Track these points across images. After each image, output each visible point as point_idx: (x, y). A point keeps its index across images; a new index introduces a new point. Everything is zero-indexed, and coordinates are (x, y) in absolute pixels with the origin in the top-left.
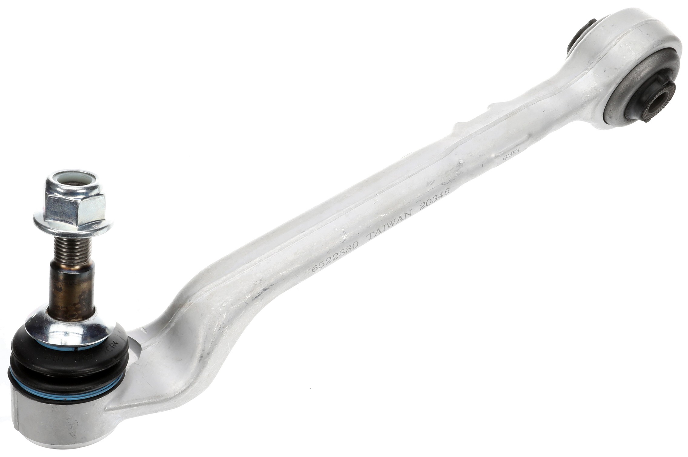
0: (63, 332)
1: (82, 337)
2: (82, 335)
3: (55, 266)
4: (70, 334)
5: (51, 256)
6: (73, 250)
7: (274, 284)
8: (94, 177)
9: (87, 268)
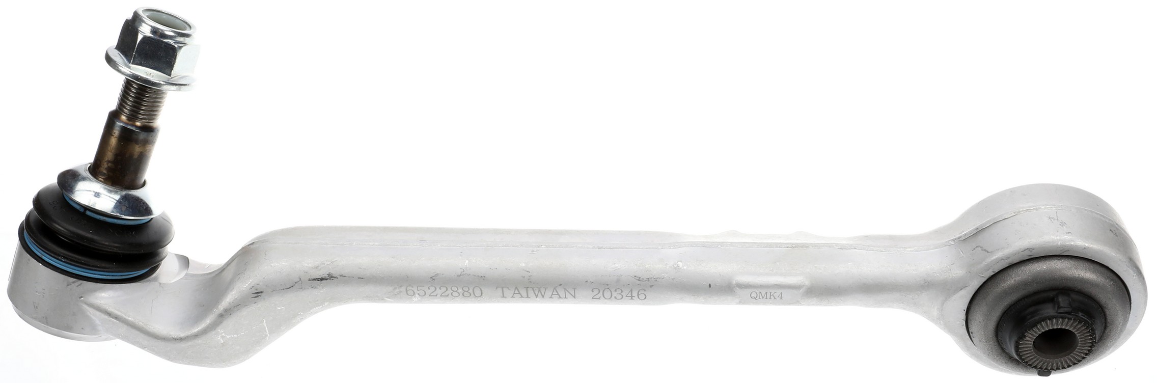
0: (94, 192)
1: (116, 204)
2: (117, 201)
3: (113, 116)
4: (102, 196)
5: (113, 105)
6: (140, 106)
7: (345, 276)
8: (190, 27)
9: (149, 130)
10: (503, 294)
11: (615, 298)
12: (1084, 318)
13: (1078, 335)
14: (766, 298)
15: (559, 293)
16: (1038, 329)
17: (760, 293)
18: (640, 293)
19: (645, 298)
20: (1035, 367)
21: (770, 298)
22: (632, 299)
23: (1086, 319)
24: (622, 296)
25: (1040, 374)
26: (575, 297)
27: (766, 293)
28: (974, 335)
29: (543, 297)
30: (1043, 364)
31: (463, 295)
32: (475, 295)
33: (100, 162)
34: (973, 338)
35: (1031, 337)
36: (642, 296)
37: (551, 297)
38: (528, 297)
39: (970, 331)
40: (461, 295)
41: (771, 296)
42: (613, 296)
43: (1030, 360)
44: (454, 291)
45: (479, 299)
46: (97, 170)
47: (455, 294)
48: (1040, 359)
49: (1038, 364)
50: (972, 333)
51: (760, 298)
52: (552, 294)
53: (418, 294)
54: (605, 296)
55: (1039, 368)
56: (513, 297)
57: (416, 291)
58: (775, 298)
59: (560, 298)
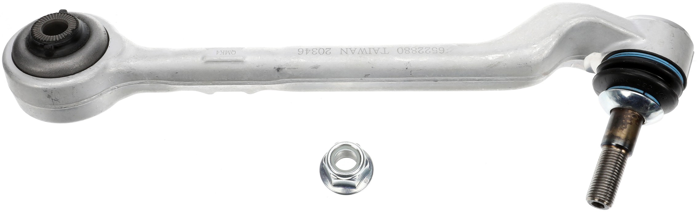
10: (385, 50)
11: (317, 49)
12: (37, 42)
13: (42, 32)
14: (226, 51)
15: (351, 51)
16: (64, 35)
17: (230, 54)
18: (302, 52)
19: (299, 49)
20: (68, 14)
21: (224, 51)
22: (307, 49)
23: (36, 42)
24: (312, 50)
25: (65, 11)
26: (341, 49)
27: (226, 54)
28: (104, 33)
29: (361, 49)
30: (63, 16)
31: (409, 48)
32: (402, 49)
33: (636, 123)
34: (105, 31)
35: (68, 31)
36: (301, 50)
37: (356, 49)
38: (370, 49)
39: (106, 35)
40: (410, 49)
41: (224, 53)
42: (318, 50)
43: (70, 18)
44: (415, 51)
45: (400, 47)
46: (638, 119)
47: (414, 49)
48: (64, 18)
49: (66, 16)
50: (105, 34)
51: (230, 51)
52: (355, 50)
53: (437, 49)
54: (323, 50)
55: (65, 14)
56: (379, 48)
57: (438, 50)
58: (221, 51)
59: (350, 49)
